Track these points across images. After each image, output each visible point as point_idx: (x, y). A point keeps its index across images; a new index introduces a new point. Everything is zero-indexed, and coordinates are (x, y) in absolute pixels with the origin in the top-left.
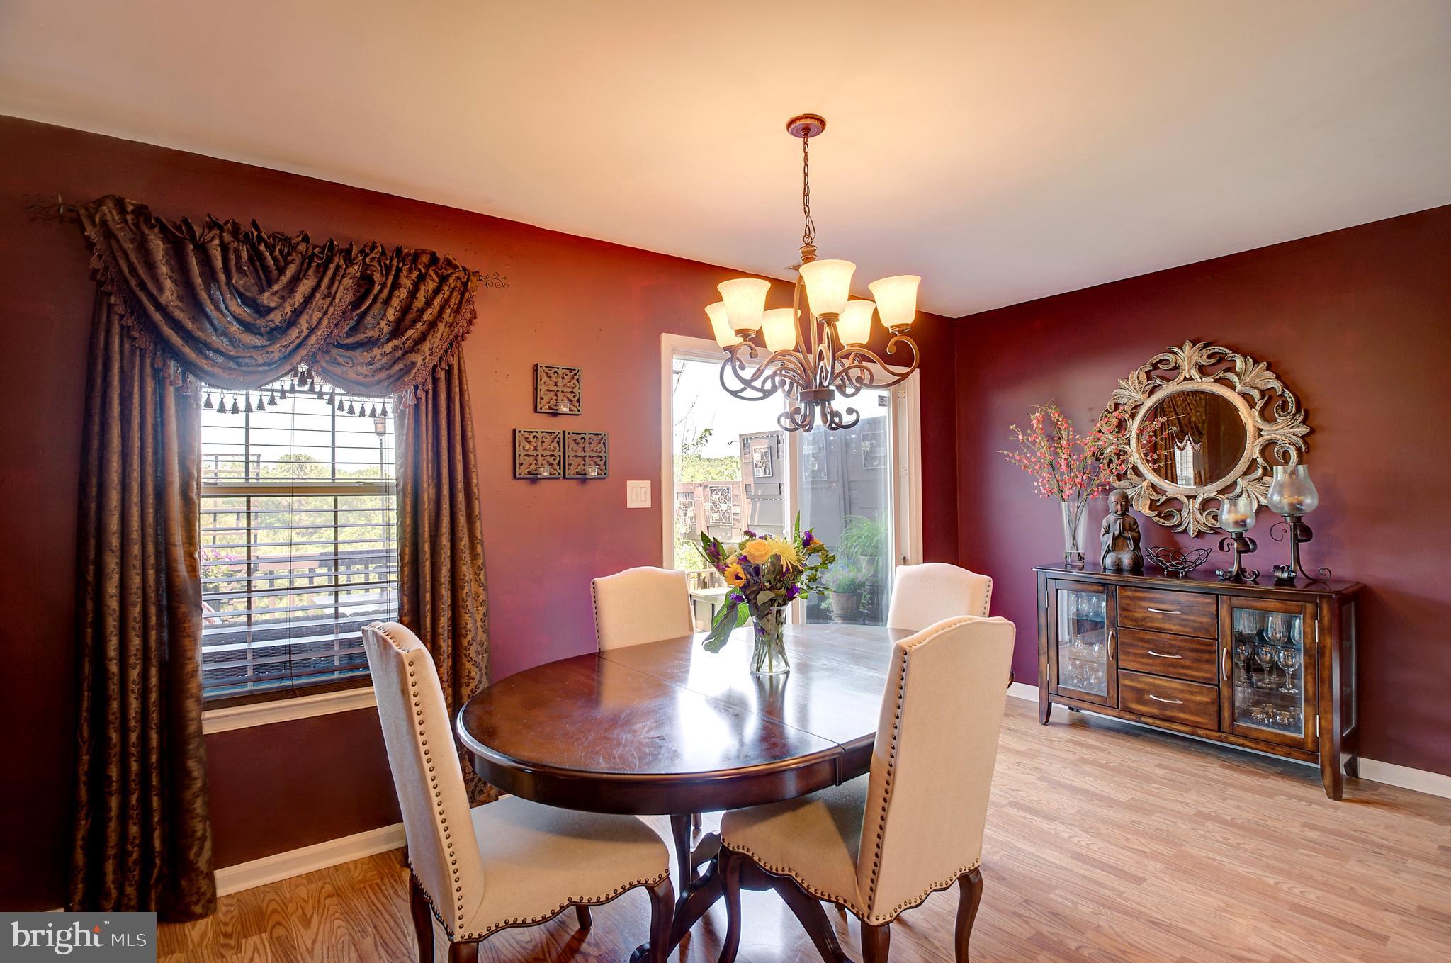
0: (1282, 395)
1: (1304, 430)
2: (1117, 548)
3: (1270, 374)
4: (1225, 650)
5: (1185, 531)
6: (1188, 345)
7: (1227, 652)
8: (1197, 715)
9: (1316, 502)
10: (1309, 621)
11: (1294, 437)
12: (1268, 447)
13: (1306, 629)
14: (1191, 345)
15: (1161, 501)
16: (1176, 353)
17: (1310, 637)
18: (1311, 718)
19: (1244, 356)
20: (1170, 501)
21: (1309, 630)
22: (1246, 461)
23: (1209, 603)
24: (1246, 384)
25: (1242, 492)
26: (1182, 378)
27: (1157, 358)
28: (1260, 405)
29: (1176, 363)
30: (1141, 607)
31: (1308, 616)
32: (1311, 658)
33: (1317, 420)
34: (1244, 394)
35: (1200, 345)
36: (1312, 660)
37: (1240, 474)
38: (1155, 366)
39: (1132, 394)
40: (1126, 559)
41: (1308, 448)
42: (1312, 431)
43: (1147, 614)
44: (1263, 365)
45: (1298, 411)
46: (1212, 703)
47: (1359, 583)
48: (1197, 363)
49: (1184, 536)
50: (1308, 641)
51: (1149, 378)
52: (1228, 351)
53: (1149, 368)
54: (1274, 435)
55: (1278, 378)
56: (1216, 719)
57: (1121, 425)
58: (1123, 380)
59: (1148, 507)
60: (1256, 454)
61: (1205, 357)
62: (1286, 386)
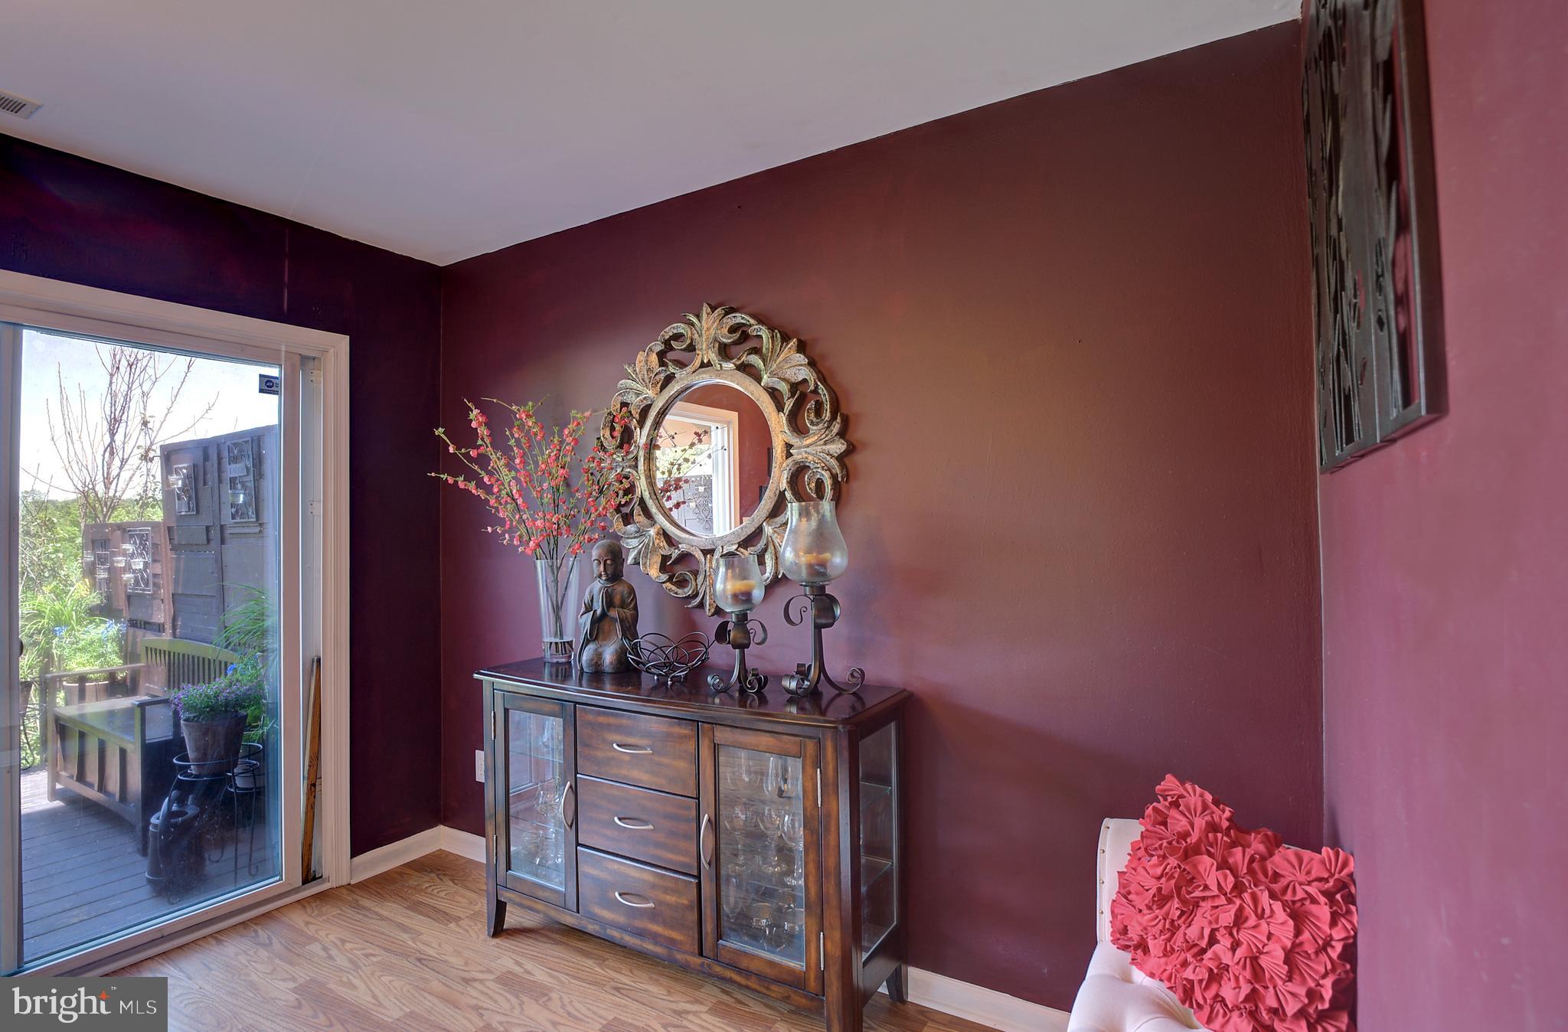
0: (815, 391)
1: (839, 447)
2: (601, 637)
3: (801, 359)
4: (706, 815)
5: (701, 605)
6: (706, 309)
7: (709, 820)
8: (672, 928)
9: (845, 562)
10: (809, 770)
11: (828, 458)
12: (799, 472)
13: (806, 784)
14: (709, 310)
15: (674, 556)
16: (692, 324)
17: (811, 798)
18: (813, 937)
19: (771, 329)
20: (685, 557)
21: (809, 785)
22: (772, 495)
23: (685, 736)
24: (772, 375)
25: (767, 545)
26: (697, 363)
27: (669, 331)
28: (789, 404)
29: (692, 339)
30: (604, 741)
31: (809, 761)
32: (812, 834)
33: (858, 434)
34: (774, 389)
35: (719, 311)
36: (815, 838)
37: (764, 516)
38: (667, 343)
39: (640, 387)
40: (609, 655)
41: (848, 476)
42: (851, 449)
43: (612, 754)
44: (793, 343)
45: (833, 418)
46: (689, 907)
47: (905, 690)
48: (715, 340)
49: (698, 611)
50: (809, 804)
51: (662, 364)
52: (752, 321)
53: (659, 347)
54: (805, 455)
55: (812, 364)
56: (696, 936)
57: (627, 437)
58: (630, 365)
59: (657, 566)
60: (784, 485)
61: (725, 331)
62: (822, 378)
